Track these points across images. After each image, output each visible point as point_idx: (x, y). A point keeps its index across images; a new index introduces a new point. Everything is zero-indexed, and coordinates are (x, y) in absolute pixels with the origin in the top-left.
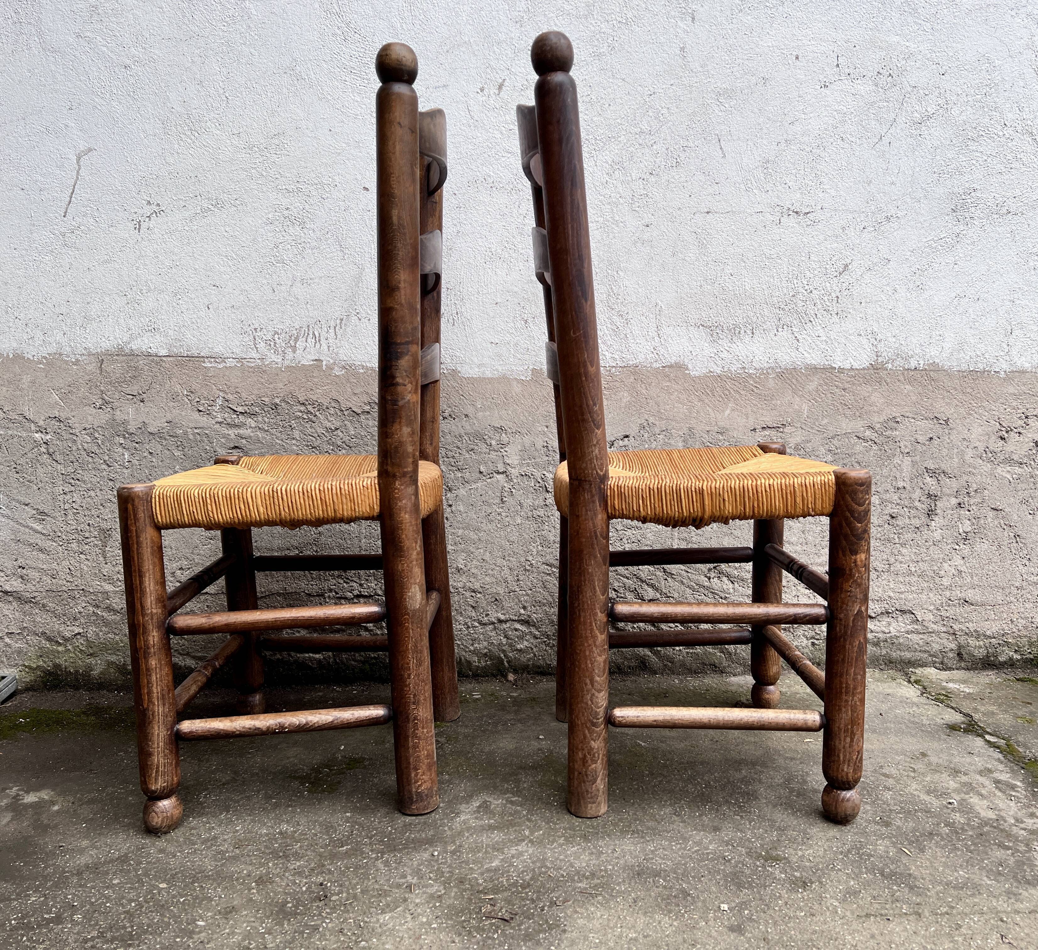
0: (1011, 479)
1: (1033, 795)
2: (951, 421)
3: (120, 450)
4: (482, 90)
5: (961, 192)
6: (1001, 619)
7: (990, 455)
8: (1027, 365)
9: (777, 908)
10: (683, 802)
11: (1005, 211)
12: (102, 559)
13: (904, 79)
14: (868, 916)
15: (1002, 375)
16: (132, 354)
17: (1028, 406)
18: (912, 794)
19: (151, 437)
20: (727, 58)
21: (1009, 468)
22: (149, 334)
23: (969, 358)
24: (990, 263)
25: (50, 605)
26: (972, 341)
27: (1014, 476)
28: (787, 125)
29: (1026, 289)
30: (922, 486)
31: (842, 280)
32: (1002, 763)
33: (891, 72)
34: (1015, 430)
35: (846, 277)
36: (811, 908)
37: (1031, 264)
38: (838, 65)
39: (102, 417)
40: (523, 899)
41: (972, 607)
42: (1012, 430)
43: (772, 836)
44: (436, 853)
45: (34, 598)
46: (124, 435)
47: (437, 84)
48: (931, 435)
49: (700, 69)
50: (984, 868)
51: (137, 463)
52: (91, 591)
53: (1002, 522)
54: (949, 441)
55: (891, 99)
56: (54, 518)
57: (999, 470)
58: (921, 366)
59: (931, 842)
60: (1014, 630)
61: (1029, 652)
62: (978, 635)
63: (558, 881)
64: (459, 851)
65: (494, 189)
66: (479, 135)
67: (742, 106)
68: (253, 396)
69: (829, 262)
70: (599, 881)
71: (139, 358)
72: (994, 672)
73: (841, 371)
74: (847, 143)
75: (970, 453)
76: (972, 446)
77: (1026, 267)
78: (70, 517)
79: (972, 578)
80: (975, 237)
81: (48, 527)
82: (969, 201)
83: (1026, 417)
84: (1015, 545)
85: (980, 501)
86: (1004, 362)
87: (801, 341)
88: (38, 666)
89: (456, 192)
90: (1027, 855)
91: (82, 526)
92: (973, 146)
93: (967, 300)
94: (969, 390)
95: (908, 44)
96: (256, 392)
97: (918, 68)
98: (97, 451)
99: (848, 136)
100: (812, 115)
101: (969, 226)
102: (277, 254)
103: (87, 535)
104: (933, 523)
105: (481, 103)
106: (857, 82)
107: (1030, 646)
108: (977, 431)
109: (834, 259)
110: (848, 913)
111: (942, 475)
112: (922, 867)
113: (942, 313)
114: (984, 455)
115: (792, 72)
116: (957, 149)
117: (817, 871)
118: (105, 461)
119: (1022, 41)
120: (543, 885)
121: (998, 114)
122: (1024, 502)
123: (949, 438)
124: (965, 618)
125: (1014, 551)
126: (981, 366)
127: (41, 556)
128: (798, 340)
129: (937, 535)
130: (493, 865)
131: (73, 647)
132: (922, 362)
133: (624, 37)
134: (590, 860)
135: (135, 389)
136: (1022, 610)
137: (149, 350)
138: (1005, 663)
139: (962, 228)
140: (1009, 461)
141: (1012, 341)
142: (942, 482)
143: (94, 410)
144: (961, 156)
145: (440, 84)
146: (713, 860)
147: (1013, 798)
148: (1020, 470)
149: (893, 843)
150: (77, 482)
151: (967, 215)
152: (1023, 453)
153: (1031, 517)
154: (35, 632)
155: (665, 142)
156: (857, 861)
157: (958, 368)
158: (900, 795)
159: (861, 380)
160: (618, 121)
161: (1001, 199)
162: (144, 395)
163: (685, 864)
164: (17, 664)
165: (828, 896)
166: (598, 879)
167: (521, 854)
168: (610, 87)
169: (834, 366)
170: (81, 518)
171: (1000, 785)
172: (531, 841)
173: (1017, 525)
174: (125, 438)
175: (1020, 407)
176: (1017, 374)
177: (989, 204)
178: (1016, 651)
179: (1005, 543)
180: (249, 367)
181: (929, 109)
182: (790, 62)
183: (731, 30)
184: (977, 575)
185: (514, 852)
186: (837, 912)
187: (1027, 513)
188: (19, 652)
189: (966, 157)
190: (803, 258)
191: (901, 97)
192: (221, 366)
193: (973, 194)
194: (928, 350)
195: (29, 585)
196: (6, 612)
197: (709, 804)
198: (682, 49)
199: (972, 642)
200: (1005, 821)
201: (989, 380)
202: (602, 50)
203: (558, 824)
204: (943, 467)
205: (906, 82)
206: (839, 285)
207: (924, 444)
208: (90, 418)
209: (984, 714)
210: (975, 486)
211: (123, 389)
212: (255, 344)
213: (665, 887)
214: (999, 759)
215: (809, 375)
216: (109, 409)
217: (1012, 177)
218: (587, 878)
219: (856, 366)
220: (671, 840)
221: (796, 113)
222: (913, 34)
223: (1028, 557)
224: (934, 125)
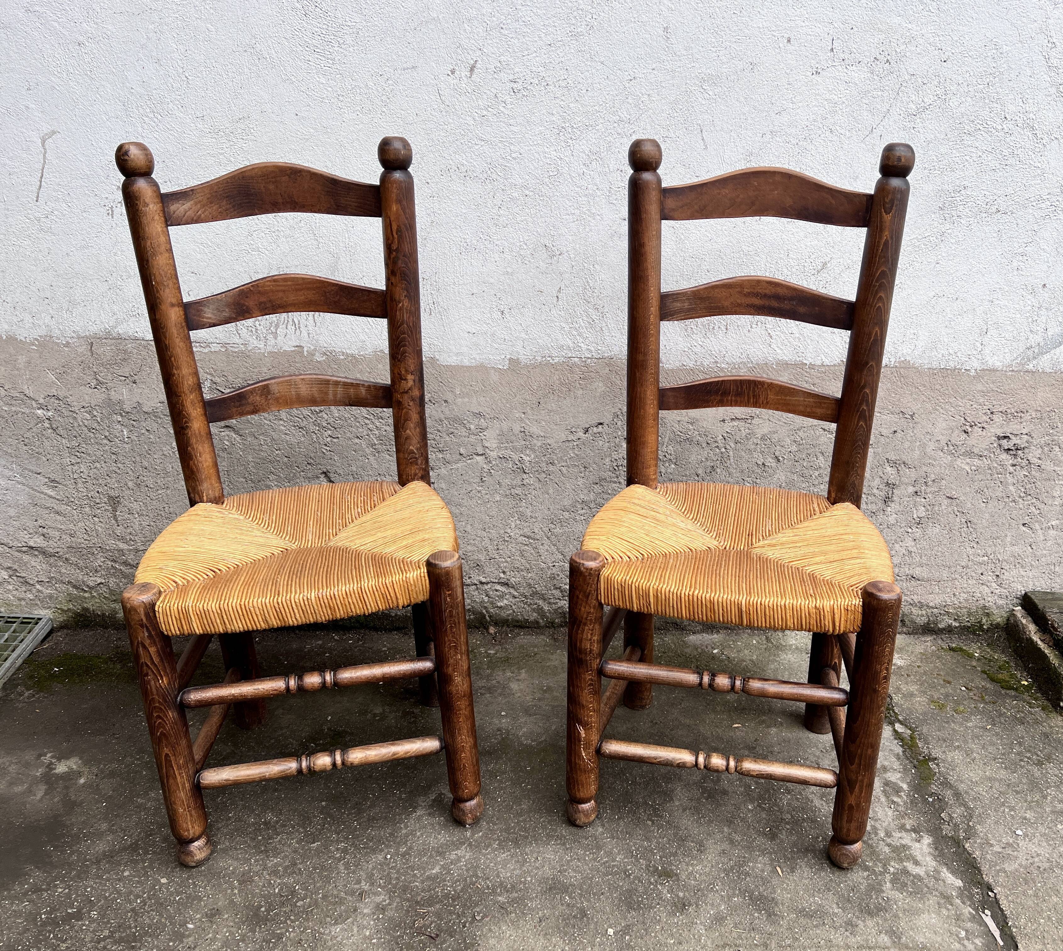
0: (969, 471)
1: (912, 802)
2: (916, 415)
3: (119, 427)
4: (453, 72)
5: (951, 188)
6: (944, 592)
7: (952, 448)
8: (998, 365)
9: (653, 934)
10: (607, 802)
11: (994, 210)
12: (113, 521)
13: (902, 66)
14: (724, 946)
15: (973, 373)
16: (120, 338)
17: (995, 403)
18: (807, 798)
19: (146, 416)
20: (713, 40)
21: (968, 460)
22: (134, 319)
23: (940, 356)
24: (973, 262)
25: (73, 559)
26: (946, 340)
27: (973, 468)
28: (773, 115)
29: (1007, 289)
30: (882, 475)
31: (819, 278)
32: (898, 759)
33: (889, 58)
34: (979, 425)
35: (824, 275)
36: (681, 935)
37: (1015, 264)
38: (832, 50)
39: (98, 396)
40: (451, 913)
41: (918, 582)
42: (976, 425)
43: (672, 847)
44: (389, 856)
45: (57, 553)
46: (121, 413)
47: (405, 66)
48: (895, 429)
49: (684, 52)
50: (838, 892)
51: (136, 439)
52: (108, 548)
53: (956, 509)
54: (912, 434)
55: (887, 88)
56: (65, 485)
57: (959, 462)
58: (892, 363)
59: (803, 860)
60: (956, 602)
61: (966, 621)
62: (921, 606)
63: (483, 893)
64: (409, 854)
65: (468, 178)
66: (451, 121)
67: (727, 93)
68: (239, 380)
69: (807, 260)
70: (516, 895)
71: (126, 341)
72: (932, 638)
73: (812, 366)
74: (836, 135)
75: (931, 446)
76: (934, 440)
77: (1009, 267)
78: (80, 485)
79: (921, 557)
80: (960, 236)
81: (61, 493)
82: (958, 199)
83: (992, 413)
84: (965, 529)
85: (937, 490)
86: (975, 360)
87: (774, 337)
88: (69, 609)
89: (429, 181)
90: (880, 878)
91: (92, 493)
92: (968, 140)
93: (945, 299)
94: (938, 387)
95: (910, 26)
96: (241, 376)
97: (919, 54)
98: (98, 427)
99: (838, 128)
100: (800, 104)
101: (956, 225)
102: (252, 242)
103: (98, 501)
104: (889, 509)
105: (452, 87)
106: (851, 68)
107: (969, 615)
108: (941, 425)
109: (813, 257)
110: (709, 943)
111: (903, 466)
112: (786, 890)
113: (918, 312)
114: (946, 448)
115: (782, 56)
116: (951, 144)
117: (698, 891)
118: (106, 437)
119: (1036, 24)
120: (470, 897)
121: (999, 106)
122: (979, 491)
123: (913, 432)
124: (911, 591)
125: (964, 535)
126: (952, 364)
127: (59, 518)
128: (771, 337)
129: (892, 519)
130: (434, 872)
131: (98, 594)
132: (893, 360)
133: (603, 14)
134: (514, 869)
135: (126, 371)
136: (965, 585)
137: (136, 334)
138: (944, 629)
139: (948, 226)
140: (970, 454)
141: (986, 340)
142: (901, 472)
143: (91, 391)
144: (954, 151)
145: (409, 65)
146: (616, 873)
147: (892, 806)
148: (980, 462)
149: (772, 860)
150: (82, 454)
151: (954, 213)
152: (984, 447)
153: (984, 505)
154: (62, 581)
155: (645, 132)
156: (735, 880)
157: (929, 366)
158: (797, 799)
159: (831, 376)
160: (596, 107)
161: (991, 197)
162: (136, 377)
163: (592, 878)
164: (50, 607)
165: (698, 922)
166: (516, 892)
167: (459, 859)
168: (588, 71)
169: (805, 362)
170: (89, 485)
171: (888, 788)
172: (470, 845)
173: (970, 512)
174: (122, 416)
175: (987, 403)
176: (987, 372)
177: (978, 202)
178: (955, 620)
179: (956, 528)
180: (232, 352)
181: (926, 100)
182: (781, 45)
183: (719, 8)
184: (926, 555)
185: (453, 857)
186: (700, 941)
187: (980, 501)
188: (51, 597)
189: (959, 152)
190: (782, 256)
191: (897, 87)
192: (206, 350)
193: (962, 192)
194: (900, 348)
195: (51, 542)
196: (34, 564)
197: (629, 805)
198: (666, 29)
199: (915, 611)
200: (876, 834)
201: (959, 378)
202: (579, 30)
203: (496, 824)
204: (904, 458)
205: (904, 69)
206: (817, 283)
207: (888, 437)
208: (87, 397)
209: (904, 696)
210: (933, 477)
211: (115, 371)
212: (237, 330)
213: (568, 905)
214: (898, 754)
215: (780, 370)
216: (104, 390)
217: (1006, 175)
218: (507, 891)
219: (827, 362)
220: (587, 848)
221: (784, 102)
222: (917, 15)
223: (977, 540)
224: (930, 117)
